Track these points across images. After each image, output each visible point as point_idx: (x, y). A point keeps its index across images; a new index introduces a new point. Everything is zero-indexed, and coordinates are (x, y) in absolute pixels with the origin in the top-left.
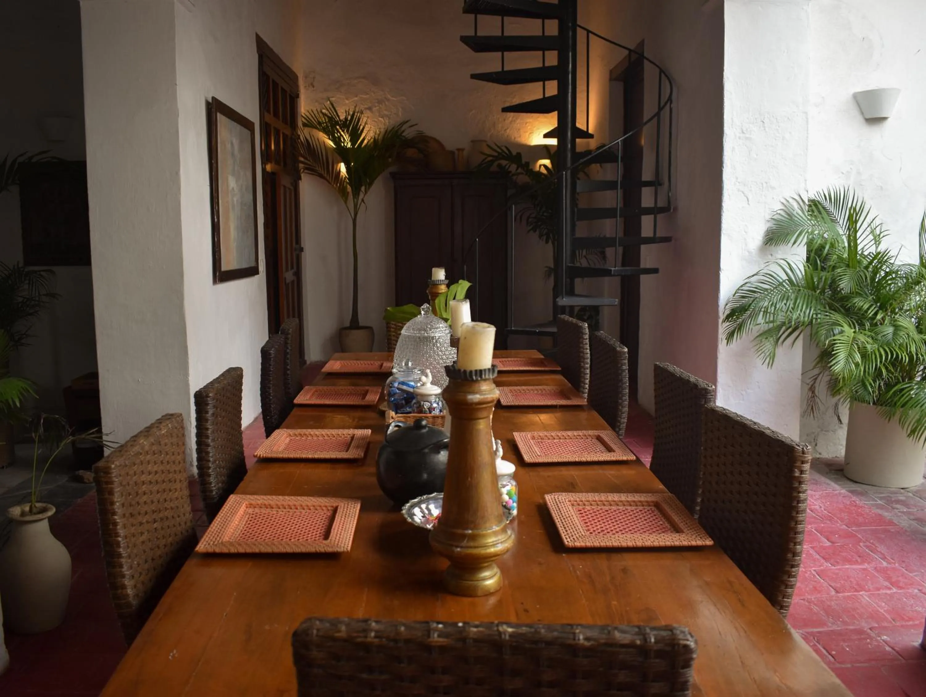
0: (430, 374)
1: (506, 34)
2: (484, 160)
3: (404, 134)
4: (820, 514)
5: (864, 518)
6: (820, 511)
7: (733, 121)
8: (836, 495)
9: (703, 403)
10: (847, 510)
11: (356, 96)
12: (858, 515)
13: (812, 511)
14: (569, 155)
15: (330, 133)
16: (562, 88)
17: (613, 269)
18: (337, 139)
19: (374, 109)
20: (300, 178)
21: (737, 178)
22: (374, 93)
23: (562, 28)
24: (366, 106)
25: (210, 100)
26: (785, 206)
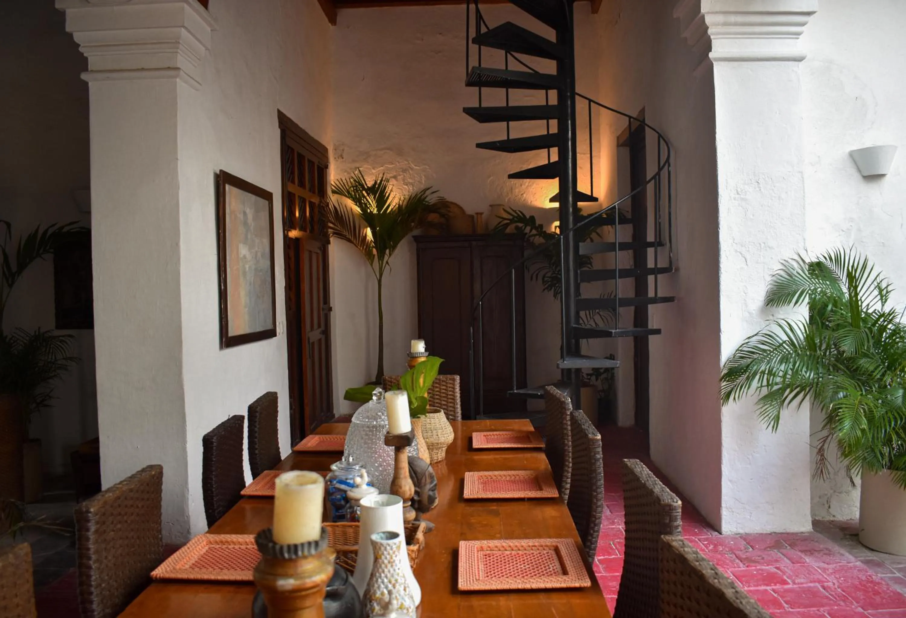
0: (365, 475)
1: (510, 104)
2: (500, 223)
3: (427, 199)
4: (833, 593)
5: (881, 597)
6: (833, 589)
7: (727, 183)
8: (851, 568)
9: (667, 521)
10: (863, 588)
11: (382, 166)
12: (874, 594)
13: (824, 589)
14: (571, 218)
15: (358, 201)
16: (563, 154)
17: (613, 331)
18: (364, 205)
19: (399, 177)
20: (329, 243)
21: (734, 240)
22: (399, 163)
23: (561, 97)
24: (391, 175)
25: (218, 172)
26: (785, 266)
